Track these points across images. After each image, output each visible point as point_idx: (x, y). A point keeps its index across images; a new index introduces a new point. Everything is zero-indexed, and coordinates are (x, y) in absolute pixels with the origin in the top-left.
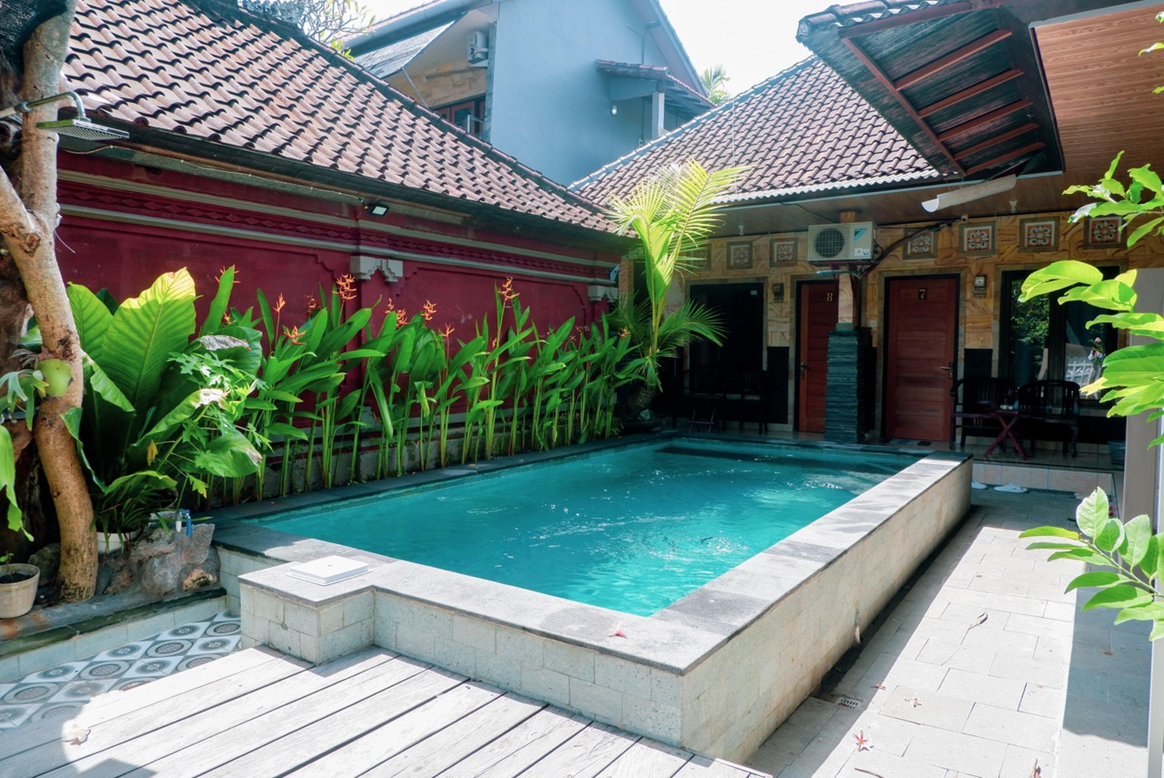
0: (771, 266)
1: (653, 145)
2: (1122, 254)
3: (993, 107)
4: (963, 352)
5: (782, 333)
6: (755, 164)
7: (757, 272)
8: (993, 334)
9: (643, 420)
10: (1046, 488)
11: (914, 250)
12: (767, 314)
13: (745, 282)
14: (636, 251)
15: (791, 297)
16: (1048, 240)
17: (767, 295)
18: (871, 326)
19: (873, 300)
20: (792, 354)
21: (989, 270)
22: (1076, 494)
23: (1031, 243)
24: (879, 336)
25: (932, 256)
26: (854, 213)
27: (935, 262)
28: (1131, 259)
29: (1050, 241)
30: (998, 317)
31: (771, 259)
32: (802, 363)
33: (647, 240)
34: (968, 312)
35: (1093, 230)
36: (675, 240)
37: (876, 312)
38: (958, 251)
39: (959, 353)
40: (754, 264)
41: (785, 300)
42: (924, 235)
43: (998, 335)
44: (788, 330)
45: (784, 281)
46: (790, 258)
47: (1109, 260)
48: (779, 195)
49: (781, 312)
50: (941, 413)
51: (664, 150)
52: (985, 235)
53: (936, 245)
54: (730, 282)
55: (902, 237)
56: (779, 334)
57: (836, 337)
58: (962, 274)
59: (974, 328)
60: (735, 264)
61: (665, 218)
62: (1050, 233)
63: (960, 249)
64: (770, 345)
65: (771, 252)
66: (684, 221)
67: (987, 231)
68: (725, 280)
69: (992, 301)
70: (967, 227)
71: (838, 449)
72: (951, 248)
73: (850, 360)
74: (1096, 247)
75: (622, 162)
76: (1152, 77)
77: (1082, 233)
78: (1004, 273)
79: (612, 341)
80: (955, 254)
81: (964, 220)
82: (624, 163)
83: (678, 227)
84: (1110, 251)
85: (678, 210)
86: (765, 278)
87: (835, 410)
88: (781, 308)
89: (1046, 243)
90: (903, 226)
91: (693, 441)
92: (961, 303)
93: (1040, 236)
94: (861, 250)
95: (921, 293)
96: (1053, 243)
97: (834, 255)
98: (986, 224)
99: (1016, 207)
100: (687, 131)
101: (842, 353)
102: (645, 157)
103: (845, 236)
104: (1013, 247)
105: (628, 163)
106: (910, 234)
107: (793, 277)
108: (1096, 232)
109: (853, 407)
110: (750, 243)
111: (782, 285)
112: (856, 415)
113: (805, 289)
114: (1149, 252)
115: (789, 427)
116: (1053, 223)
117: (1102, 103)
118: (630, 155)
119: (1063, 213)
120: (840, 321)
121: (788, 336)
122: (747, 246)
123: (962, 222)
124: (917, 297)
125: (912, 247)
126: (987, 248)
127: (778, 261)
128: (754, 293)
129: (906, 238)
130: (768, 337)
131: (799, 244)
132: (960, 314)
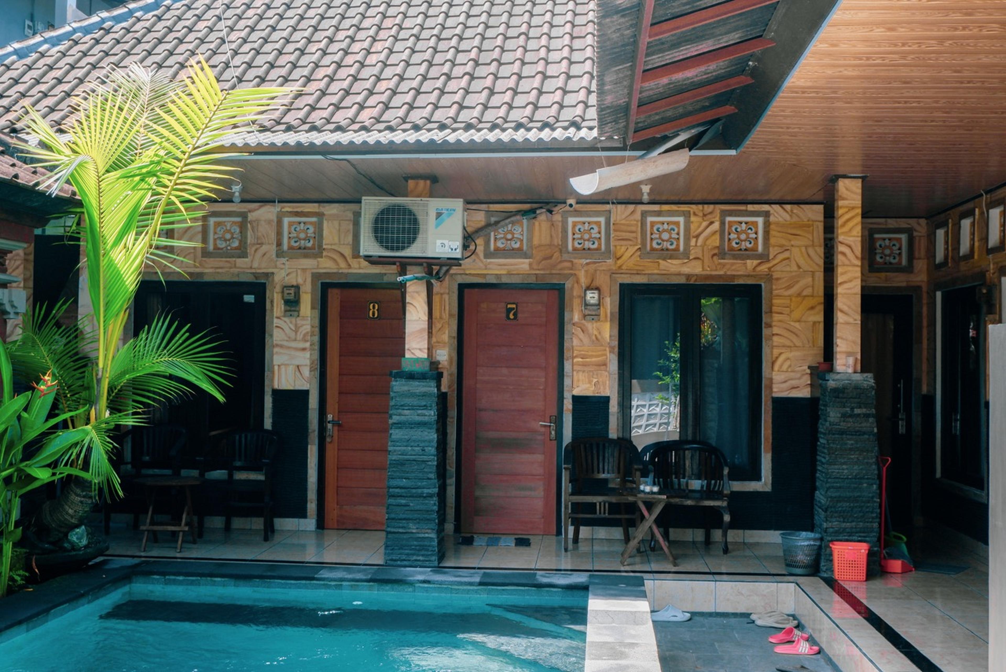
0: (278, 256)
1: (75, 31)
2: (764, 268)
3: (725, 41)
4: (571, 401)
5: (298, 366)
6: (294, 87)
7: (255, 265)
8: (610, 374)
9: (74, 547)
10: (712, 610)
11: (500, 245)
12: (271, 336)
13: (235, 279)
14: (62, 221)
15: (313, 308)
16: (675, 243)
17: (272, 302)
18: (439, 358)
19: (441, 318)
20: (313, 402)
21: (602, 280)
22: (753, 617)
23: (655, 245)
24: (451, 375)
25: (526, 256)
26: (428, 182)
27: (530, 264)
28: (775, 275)
29: (678, 245)
30: (616, 350)
31: (279, 244)
32: (330, 417)
33: (94, 203)
34: (576, 342)
35: (729, 234)
36: (152, 205)
37: (445, 337)
38: (561, 251)
39: (565, 401)
40: (251, 250)
41: (302, 312)
42: (513, 223)
43: (616, 376)
44: (308, 362)
45: (300, 281)
46: (310, 245)
47: (748, 276)
48: (325, 144)
49: (296, 332)
50: (540, 493)
51: (97, 42)
52: (596, 229)
53: (530, 240)
54: (207, 279)
55: (483, 224)
56: (291, 369)
57: (403, 381)
58: (568, 285)
59: (584, 365)
60: (216, 248)
61: (133, 166)
62: (678, 234)
63: (563, 248)
64: (276, 387)
65: (279, 234)
66: (172, 174)
67: (598, 224)
68: (201, 274)
69: (607, 326)
70: (571, 216)
71: (441, 583)
72: (550, 245)
73: (426, 419)
74: (735, 257)
75: (16, 52)
76: (956, 29)
77: (717, 236)
78: (621, 285)
79: (21, 400)
80: (556, 255)
81: (571, 205)
82: (21, 54)
83: (159, 183)
84: (751, 263)
85: (162, 153)
86: (267, 275)
87: (403, 501)
88: (296, 325)
89: (673, 247)
90: (484, 206)
91: (175, 582)
92: (567, 327)
93: (665, 236)
94: (446, 242)
95: (509, 311)
96: (681, 248)
97: (403, 248)
98: (598, 214)
99: (649, 194)
100: (138, 14)
101: (412, 408)
102: (61, 48)
103: (420, 218)
104: (632, 250)
105: (26, 56)
106: (493, 219)
107: (316, 276)
108: (733, 236)
109: (431, 496)
110: (244, 215)
111: (297, 288)
112: (436, 508)
113: (334, 296)
114: (795, 268)
115: (310, 523)
116: (681, 220)
117: (868, 59)
118: (32, 42)
119: (694, 206)
120: (408, 355)
121: (306, 372)
122: (239, 219)
123: (568, 208)
124: (504, 315)
125: (496, 239)
126: (598, 249)
127: (291, 248)
128: (249, 298)
129: (488, 225)
130: (273, 373)
131: (325, 223)
132: (566, 345)
